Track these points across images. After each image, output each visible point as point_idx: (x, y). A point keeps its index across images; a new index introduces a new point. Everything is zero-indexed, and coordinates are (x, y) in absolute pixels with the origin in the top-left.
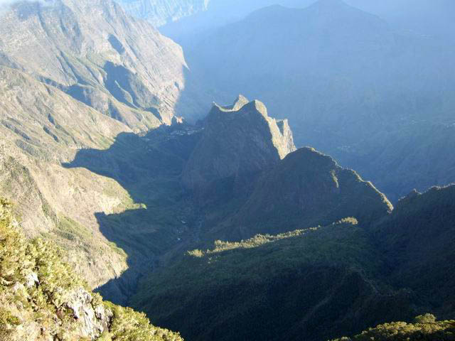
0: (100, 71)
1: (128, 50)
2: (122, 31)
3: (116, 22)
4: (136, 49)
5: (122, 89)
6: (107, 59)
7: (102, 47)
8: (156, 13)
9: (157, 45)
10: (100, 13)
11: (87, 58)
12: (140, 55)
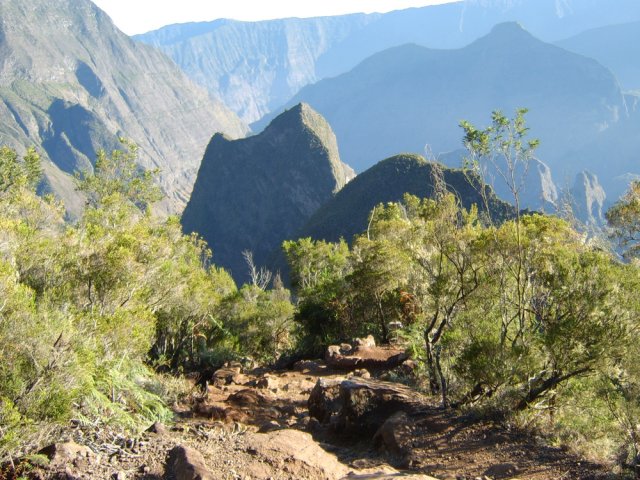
0: (34, 113)
1: (113, 94)
2: (108, 62)
3: (96, 44)
4: (130, 94)
5: (73, 149)
6: (55, 96)
7: (51, 73)
8: (201, 66)
9: (176, 94)
10: (65, 24)
11: (13, 89)
12: (138, 106)
